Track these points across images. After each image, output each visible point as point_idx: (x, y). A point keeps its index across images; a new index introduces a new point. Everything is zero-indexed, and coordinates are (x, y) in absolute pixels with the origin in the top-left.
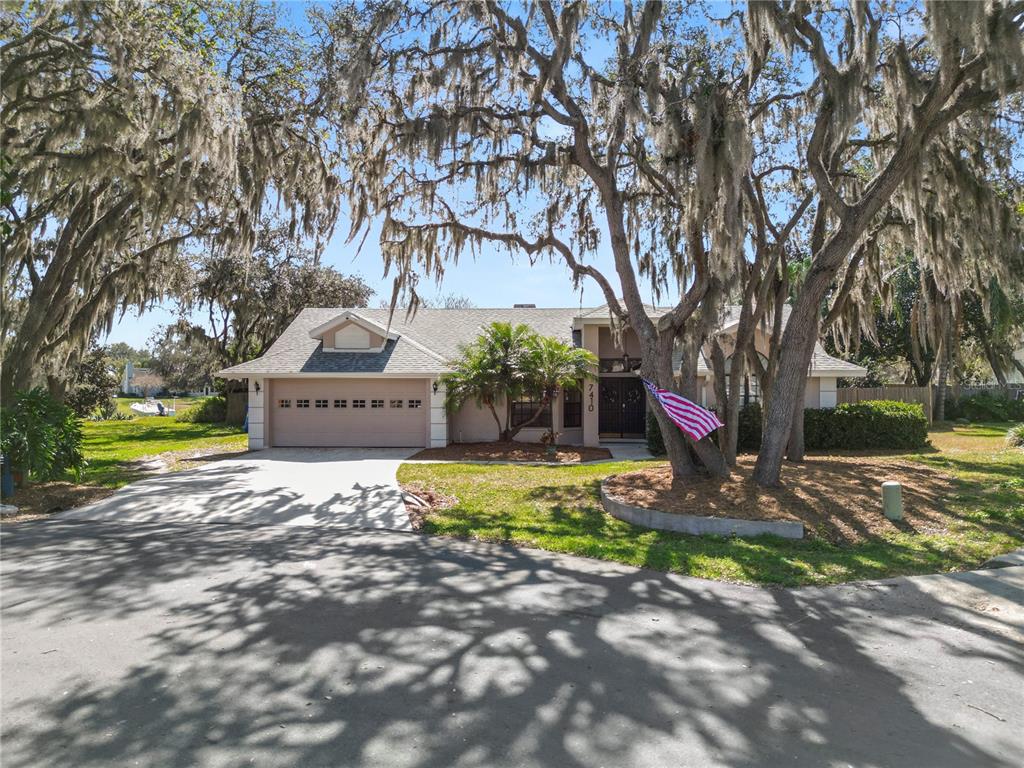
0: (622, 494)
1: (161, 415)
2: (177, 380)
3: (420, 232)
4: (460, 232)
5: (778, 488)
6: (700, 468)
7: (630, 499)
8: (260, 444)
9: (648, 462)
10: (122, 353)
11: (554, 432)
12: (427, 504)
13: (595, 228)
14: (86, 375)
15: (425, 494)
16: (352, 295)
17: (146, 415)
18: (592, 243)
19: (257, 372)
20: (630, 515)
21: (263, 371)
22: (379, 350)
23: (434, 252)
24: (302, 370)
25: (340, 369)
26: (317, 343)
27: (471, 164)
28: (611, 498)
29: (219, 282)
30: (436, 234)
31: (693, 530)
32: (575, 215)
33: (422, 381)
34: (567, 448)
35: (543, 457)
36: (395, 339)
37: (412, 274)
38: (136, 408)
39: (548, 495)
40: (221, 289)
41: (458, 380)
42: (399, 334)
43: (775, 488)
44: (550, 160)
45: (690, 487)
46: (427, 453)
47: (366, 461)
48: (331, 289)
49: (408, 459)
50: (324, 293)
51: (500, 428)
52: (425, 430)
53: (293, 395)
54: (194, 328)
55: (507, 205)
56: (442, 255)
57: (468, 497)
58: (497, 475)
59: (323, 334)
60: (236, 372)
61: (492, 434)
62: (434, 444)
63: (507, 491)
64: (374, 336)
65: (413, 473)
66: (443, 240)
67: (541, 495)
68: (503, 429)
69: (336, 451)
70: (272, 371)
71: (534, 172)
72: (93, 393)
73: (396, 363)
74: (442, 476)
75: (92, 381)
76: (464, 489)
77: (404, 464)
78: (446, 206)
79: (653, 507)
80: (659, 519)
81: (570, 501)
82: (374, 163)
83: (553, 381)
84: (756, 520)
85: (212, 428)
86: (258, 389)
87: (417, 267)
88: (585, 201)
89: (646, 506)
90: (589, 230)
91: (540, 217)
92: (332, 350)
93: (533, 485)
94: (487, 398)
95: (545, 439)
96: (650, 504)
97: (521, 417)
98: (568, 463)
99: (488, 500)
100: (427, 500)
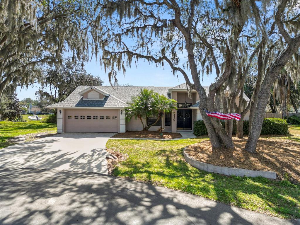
0: (193, 155)
1: (37, 120)
2: (44, 109)
3: (115, 55)
4: (130, 54)
5: (256, 154)
6: (222, 144)
7: (197, 158)
8: (61, 131)
9: (196, 139)
10: (29, 101)
11: (162, 128)
12: (116, 157)
13: (177, 57)
14: (13, 107)
15: (116, 153)
16: (96, 82)
17: (32, 120)
18: (176, 63)
19: (60, 106)
20: (198, 165)
21: (62, 106)
22: (102, 99)
23: (121, 63)
24: (76, 106)
25: (89, 106)
26: (82, 97)
27: (134, 28)
28: (189, 157)
29: (52, 78)
30: (121, 56)
31: (227, 173)
32: (170, 53)
33: (117, 110)
34: (166, 133)
35: (158, 137)
36: (108, 96)
37: (114, 71)
38: (29, 118)
39: (163, 154)
40: (54, 80)
41: (130, 109)
42: (109, 94)
43: (255, 154)
44: (165, 25)
45: (220, 152)
46: (118, 135)
47: (96, 138)
48: (89, 80)
49: (112, 137)
50: (87, 82)
51: (143, 126)
52: (118, 127)
53: (73, 114)
54: (44, 93)
55: (148, 48)
56: (125, 65)
57: (132, 154)
58: (143, 145)
59: (83, 94)
60: (53, 106)
61: (141, 128)
62: (121, 132)
63: (147, 152)
64: (101, 95)
65: (112, 144)
66: (125, 58)
67: (160, 154)
68: (145, 127)
69: (87, 134)
70: (65, 106)
71: (158, 30)
72: (15, 113)
73: (109, 104)
74: (122, 144)
75: (14, 109)
76: (130, 151)
77: (109, 140)
78: (125, 45)
79: (208, 162)
80: (211, 168)
81: (172, 157)
82: (95, 22)
83: (162, 110)
84: (254, 170)
85: (51, 125)
86: (61, 112)
87: (116, 68)
88: (174, 48)
89: (205, 162)
90: (176, 58)
91: (158, 53)
92: (86, 99)
93: (157, 150)
94: (140, 116)
95: (159, 130)
96: (206, 161)
97: (151, 122)
98: (167, 139)
99: (140, 156)
100: (116, 156)
